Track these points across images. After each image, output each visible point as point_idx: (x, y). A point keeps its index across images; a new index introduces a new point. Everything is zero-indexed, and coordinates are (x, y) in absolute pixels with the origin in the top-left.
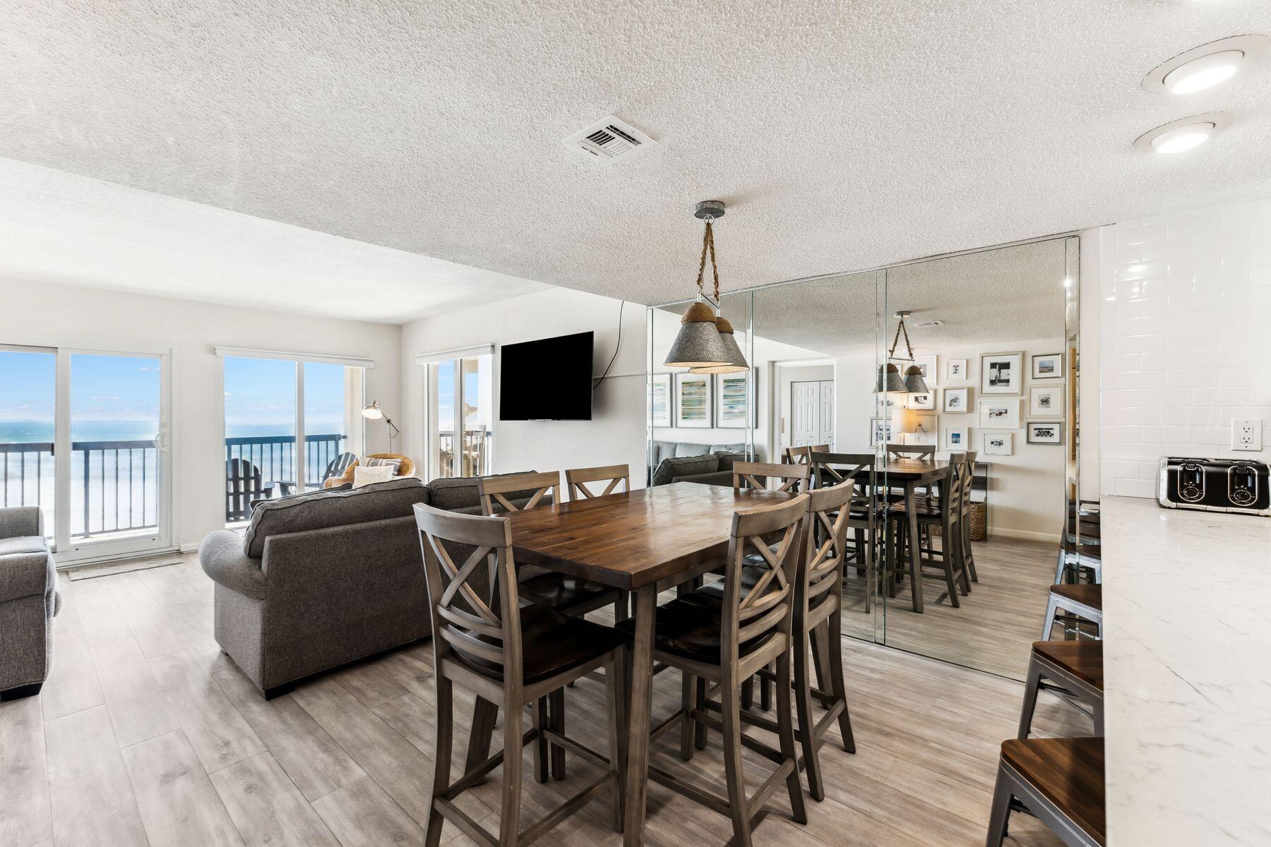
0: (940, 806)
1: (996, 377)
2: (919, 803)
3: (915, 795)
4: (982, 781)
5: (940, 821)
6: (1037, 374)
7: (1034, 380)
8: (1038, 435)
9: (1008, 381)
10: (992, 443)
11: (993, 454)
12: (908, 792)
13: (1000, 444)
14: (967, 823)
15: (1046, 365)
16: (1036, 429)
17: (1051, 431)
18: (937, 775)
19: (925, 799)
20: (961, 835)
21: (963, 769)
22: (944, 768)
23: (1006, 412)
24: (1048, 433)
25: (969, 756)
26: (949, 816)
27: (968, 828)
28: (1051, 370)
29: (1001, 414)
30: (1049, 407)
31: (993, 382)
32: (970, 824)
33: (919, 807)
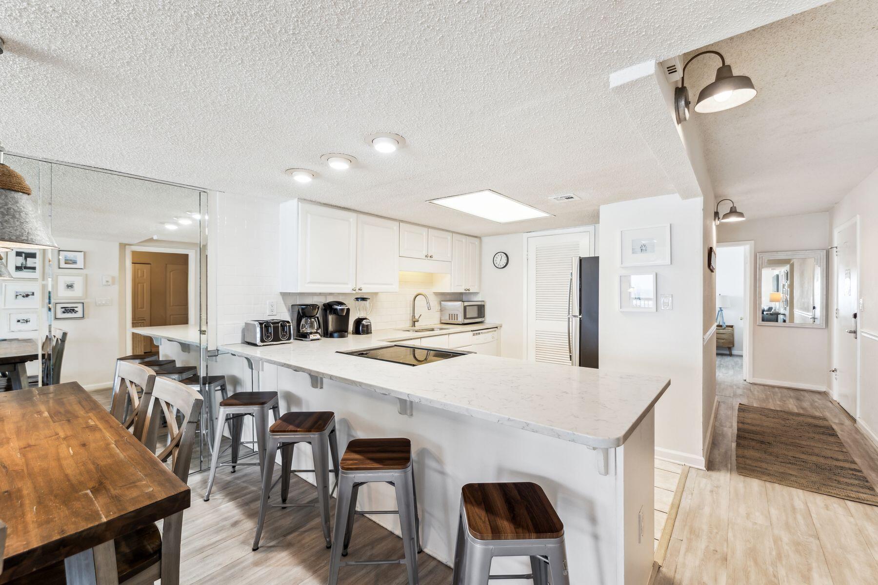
0: (220, 567)
1: (22, 264)
2: (209, 578)
3: (203, 576)
4: (220, 539)
5: (228, 573)
6: (63, 265)
7: (60, 269)
8: (64, 312)
9: (34, 268)
10: (19, 321)
11: (20, 331)
12: (198, 579)
13: (27, 322)
14: (239, 561)
15: (70, 259)
16: (62, 308)
17: (76, 309)
18: (198, 556)
19: (210, 572)
20: (244, 568)
21: (205, 542)
22: (197, 551)
23: (33, 294)
24: (72, 310)
25: (199, 534)
26: (229, 567)
27: (242, 562)
28: (75, 262)
29: (27, 296)
30: (74, 290)
31: (18, 268)
32: (242, 560)
33: (212, 579)
